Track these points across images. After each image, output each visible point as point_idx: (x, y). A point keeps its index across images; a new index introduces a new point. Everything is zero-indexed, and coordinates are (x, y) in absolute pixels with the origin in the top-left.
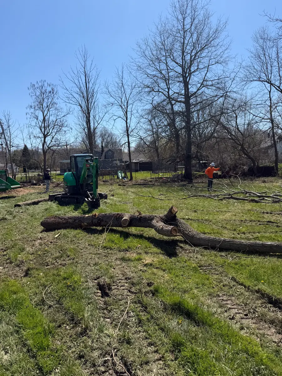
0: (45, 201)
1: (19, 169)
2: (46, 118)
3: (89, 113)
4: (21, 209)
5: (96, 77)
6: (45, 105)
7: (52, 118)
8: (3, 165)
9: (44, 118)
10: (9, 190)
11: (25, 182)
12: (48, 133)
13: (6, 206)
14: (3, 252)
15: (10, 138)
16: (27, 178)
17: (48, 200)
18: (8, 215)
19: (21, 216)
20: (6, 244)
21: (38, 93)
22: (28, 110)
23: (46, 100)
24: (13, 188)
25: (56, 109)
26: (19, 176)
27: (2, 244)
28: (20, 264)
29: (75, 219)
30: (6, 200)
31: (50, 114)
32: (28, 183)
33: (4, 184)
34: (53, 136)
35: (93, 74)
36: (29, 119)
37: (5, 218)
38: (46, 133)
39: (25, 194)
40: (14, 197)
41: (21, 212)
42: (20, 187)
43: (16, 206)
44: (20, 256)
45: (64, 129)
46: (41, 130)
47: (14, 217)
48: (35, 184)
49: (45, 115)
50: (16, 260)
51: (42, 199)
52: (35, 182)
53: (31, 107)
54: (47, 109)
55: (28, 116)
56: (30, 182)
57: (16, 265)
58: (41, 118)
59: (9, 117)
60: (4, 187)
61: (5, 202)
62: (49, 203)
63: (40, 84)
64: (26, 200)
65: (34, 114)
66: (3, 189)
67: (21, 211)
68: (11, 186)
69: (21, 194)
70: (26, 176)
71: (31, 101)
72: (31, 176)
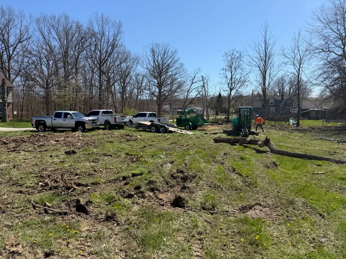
0: (221, 133)
1: (213, 112)
2: (234, 77)
3: (266, 72)
4: (208, 135)
5: (273, 45)
6: (233, 67)
7: (238, 76)
8: (202, 109)
9: (232, 77)
10: (203, 126)
11: (214, 122)
12: (233, 88)
16: (216, 119)
17: (223, 133)
18: (201, 136)
21: (229, 59)
22: (222, 72)
23: (234, 64)
24: (205, 125)
25: (242, 69)
26: (211, 118)
29: (227, 139)
30: (201, 131)
31: (237, 73)
32: (216, 122)
34: (237, 89)
35: (270, 42)
36: (221, 78)
38: (232, 87)
39: (212, 129)
40: (206, 130)
41: (207, 137)
42: (209, 125)
43: (205, 133)
45: (246, 83)
46: (228, 85)
48: (220, 124)
49: (232, 74)
51: (220, 132)
52: (220, 122)
53: (223, 69)
54: (235, 69)
55: (221, 76)
56: (217, 122)
58: (229, 77)
60: (201, 124)
62: (223, 134)
63: (231, 52)
64: (211, 132)
65: (225, 74)
66: (200, 125)
69: (209, 129)
71: (224, 64)
72: (219, 118)
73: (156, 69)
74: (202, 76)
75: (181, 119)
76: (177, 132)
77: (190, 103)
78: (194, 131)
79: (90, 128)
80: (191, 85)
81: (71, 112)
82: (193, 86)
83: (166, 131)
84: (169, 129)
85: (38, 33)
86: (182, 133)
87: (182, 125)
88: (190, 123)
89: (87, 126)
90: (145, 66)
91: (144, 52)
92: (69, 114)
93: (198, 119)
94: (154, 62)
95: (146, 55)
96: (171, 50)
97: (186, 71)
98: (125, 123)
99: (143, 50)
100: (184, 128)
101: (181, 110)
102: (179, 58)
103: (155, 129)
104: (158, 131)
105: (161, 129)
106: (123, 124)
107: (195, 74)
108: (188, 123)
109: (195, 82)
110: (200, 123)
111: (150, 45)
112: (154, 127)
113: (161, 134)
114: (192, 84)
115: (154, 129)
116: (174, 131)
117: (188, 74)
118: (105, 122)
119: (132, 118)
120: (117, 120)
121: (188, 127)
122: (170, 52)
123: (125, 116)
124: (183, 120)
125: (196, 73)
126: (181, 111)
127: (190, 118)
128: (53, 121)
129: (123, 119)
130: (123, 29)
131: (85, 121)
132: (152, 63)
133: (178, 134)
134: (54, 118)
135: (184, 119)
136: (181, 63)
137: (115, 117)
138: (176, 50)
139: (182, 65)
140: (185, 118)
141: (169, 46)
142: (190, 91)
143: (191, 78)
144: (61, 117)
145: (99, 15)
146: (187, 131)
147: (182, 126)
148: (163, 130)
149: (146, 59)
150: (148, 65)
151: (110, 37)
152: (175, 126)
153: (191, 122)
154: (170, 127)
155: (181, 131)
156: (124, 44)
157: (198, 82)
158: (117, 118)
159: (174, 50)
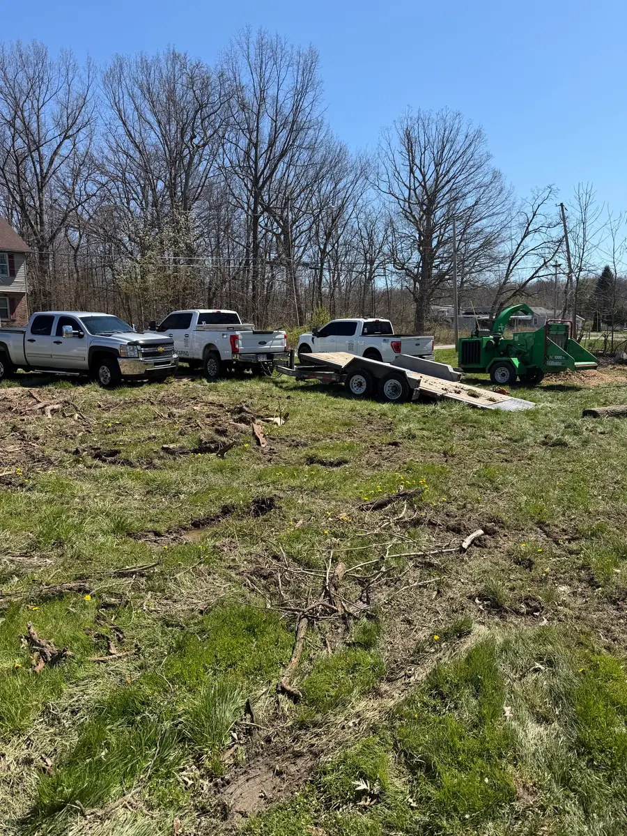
4: (601, 423)
10: (568, 371)
11: (601, 355)
13: (559, 408)
14: (569, 543)
15: (583, 249)
16: (608, 345)
18: (569, 433)
19: (602, 442)
20: (574, 519)
24: (579, 368)
27: (564, 515)
28: (618, 599)
30: (561, 394)
33: (560, 357)
37: (565, 443)
39: (602, 383)
40: (577, 389)
41: (601, 433)
42: (595, 368)
43: (587, 413)
44: (618, 571)
47: (585, 443)
50: (607, 580)
52: (625, 356)
56: (612, 355)
57: (606, 597)
59: (588, 197)
60: (557, 364)
61: (558, 399)
64: (606, 401)
66: (555, 367)
67: (599, 430)
68: (576, 363)
69: (593, 383)
70: (606, 341)
72: (618, 342)
73: (415, 190)
74: (562, 205)
75: (479, 343)
76: (456, 400)
77: (514, 295)
78: (528, 392)
79: (136, 372)
80: (523, 239)
81: (79, 315)
82: (531, 242)
83: (410, 394)
84: (423, 386)
85: (110, 114)
86: (474, 407)
87: (480, 366)
88: (516, 361)
89: (126, 368)
90: (384, 187)
91: (384, 145)
92: (71, 321)
93: (547, 344)
94: (412, 171)
95: (389, 153)
96: (463, 131)
97: (510, 193)
98: (270, 355)
99: (381, 138)
100: (487, 377)
101: (488, 318)
102: (489, 156)
103: (364, 384)
104: (374, 393)
105: (388, 386)
106: (262, 359)
107: (536, 206)
108: (505, 358)
109: (535, 231)
110: (558, 360)
111: (401, 122)
112: (361, 377)
113: (386, 406)
114: (525, 236)
115: (360, 384)
116: (440, 392)
117: (514, 203)
118: (207, 351)
119: (313, 339)
120: (240, 346)
121: (503, 375)
122: (461, 138)
123: (271, 333)
124: (486, 347)
125: (539, 202)
126: (486, 320)
127: (517, 338)
128: (28, 343)
129: (264, 343)
130: (319, 73)
131: (117, 347)
132: (405, 174)
133: (456, 409)
134: (29, 336)
135: (489, 342)
136: (494, 172)
137: (232, 333)
138: (479, 131)
139: (496, 175)
140: (496, 339)
141: (457, 121)
142: (518, 258)
143: (522, 219)
144: (48, 333)
145: (254, 38)
146: (497, 396)
147: (482, 371)
148: (395, 389)
149: (388, 164)
150: (392, 180)
151: (281, 98)
152: (451, 370)
153: (517, 355)
154: (425, 377)
155: (474, 395)
156: (326, 122)
157: (544, 229)
158: (240, 337)
159: (472, 132)
